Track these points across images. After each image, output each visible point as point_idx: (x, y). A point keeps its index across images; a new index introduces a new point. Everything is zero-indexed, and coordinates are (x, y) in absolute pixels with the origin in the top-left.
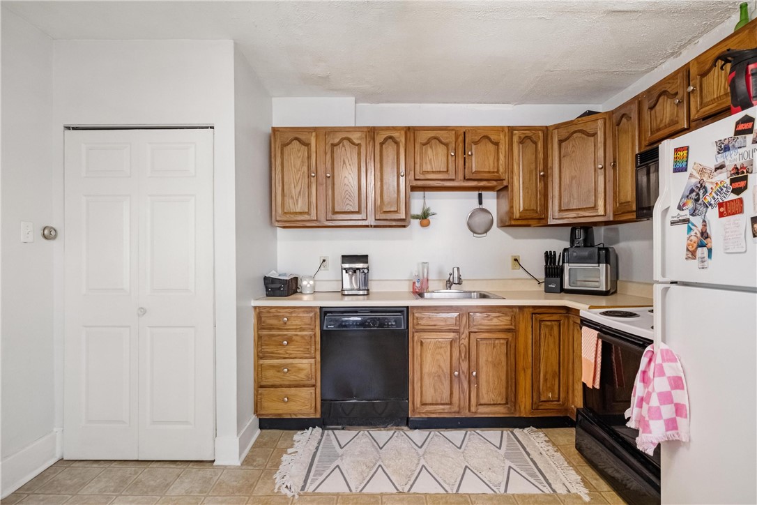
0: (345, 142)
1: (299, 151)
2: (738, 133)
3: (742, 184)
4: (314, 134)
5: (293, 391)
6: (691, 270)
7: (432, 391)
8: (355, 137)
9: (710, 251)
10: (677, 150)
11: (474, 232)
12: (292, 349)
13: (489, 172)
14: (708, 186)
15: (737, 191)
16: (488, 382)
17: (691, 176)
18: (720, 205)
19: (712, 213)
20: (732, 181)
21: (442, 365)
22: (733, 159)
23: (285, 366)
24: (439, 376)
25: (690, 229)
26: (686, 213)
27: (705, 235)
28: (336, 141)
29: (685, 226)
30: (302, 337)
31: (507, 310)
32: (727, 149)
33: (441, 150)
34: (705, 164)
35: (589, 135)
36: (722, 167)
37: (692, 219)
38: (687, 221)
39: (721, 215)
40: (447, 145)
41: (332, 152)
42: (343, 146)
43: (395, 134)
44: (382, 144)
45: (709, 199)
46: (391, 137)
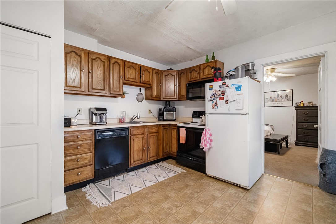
0: (98, 59)
1: (75, 58)
2: (223, 85)
3: (224, 94)
4: (83, 52)
5: (82, 169)
6: (213, 111)
7: (137, 156)
8: (102, 58)
9: (217, 107)
10: (210, 86)
11: (138, 101)
12: (81, 150)
13: (147, 81)
14: (217, 94)
15: (223, 95)
16: (152, 149)
17: (213, 91)
18: (219, 98)
19: (218, 99)
20: (222, 94)
21: (140, 146)
22: (222, 89)
23: (78, 159)
24: (139, 150)
25: (213, 102)
26: (212, 99)
27: (216, 104)
28: (94, 58)
29: (212, 102)
30: (87, 144)
31: (156, 126)
32: (221, 87)
33: (134, 71)
34: (216, 89)
35: (173, 76)
36: (220, 90)
37: (213, 100)
38: (212, 101)
39: (220, 100)
40: (135, 69)
41: (92, 62)
42: (97, 61)
43: (119, 61)
44: (113, 64)
45: (217, 96)
46: (117, 62)
